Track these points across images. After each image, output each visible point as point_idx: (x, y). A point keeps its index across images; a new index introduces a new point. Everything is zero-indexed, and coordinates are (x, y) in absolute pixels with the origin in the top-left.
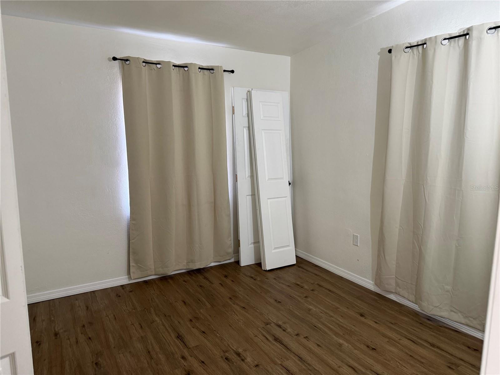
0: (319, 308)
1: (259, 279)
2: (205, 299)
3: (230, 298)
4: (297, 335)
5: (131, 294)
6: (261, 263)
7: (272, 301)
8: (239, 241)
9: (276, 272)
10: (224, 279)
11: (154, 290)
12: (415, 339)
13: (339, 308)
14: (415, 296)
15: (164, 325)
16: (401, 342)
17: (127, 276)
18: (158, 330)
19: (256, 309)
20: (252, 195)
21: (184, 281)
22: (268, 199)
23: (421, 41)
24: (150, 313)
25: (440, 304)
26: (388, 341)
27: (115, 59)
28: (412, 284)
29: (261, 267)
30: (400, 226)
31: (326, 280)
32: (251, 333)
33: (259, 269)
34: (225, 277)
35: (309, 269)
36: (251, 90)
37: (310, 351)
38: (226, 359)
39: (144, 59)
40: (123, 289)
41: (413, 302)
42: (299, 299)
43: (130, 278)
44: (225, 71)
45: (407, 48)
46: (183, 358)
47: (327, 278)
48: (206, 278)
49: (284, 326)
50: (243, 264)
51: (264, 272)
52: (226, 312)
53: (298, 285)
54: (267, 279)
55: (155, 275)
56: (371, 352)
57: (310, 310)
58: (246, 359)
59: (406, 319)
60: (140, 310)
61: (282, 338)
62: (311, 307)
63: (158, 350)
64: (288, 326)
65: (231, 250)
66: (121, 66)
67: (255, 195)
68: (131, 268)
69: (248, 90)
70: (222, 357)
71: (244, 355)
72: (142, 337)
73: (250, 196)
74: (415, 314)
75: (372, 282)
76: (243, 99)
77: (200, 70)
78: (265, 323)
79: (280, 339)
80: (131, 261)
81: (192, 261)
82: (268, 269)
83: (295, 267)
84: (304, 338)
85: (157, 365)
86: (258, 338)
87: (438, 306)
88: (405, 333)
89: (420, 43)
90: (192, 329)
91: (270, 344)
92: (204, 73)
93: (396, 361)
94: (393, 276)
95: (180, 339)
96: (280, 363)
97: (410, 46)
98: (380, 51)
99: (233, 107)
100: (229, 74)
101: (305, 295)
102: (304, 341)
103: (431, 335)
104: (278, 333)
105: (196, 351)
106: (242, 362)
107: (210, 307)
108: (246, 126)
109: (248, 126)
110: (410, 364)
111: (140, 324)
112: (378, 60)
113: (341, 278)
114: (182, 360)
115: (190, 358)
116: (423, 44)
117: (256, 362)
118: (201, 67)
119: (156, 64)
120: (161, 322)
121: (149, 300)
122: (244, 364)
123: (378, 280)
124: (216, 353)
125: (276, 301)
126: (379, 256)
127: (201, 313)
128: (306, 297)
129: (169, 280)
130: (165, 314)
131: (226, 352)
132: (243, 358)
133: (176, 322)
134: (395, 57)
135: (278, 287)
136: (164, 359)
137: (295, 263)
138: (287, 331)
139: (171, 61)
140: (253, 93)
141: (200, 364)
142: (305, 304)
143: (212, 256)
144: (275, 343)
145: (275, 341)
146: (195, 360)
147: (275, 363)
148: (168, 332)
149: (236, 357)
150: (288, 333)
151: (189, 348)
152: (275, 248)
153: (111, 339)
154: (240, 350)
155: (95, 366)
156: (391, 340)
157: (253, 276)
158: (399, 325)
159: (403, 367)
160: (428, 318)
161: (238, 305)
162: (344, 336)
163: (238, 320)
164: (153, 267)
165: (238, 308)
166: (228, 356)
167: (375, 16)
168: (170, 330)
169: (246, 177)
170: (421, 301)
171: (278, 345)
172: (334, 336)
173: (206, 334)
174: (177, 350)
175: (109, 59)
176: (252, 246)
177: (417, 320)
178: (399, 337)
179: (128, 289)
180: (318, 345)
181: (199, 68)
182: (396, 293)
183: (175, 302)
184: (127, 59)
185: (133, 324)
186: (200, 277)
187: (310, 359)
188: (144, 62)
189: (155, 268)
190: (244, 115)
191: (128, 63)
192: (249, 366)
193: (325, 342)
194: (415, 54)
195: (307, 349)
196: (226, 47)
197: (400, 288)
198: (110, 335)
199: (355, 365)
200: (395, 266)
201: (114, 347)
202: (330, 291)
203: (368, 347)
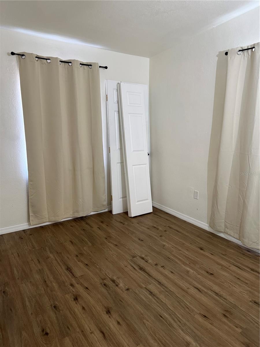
0: (171, 244)
1: (126, 224)
2: (87, 239)
3: (106, 238)
4: (156, 265)
5: (30, 236)
6: (128, 212)
7: (137, 240)
8: (112, 196)
9: (138, 218)
10: (101, 224)
11: (49, 234)
12: (240, 265)
13: (185, 244)
14: (239, 235)
15: (56, 260)
16: (231, 268)
17: (27, 223)
18: (52, 264)
19: (125, 246)
20: (121, 163)
21: (71, 226)
22: (133, 165)
23: (250, 46)
24: (46, 251)
25: (258, 241)
26: (221, 268)
27: (13, 54)
28: (237, 226)
29: (128, 215)
30: (229, 185)
31: (175, 224)
32: (123, 264)
33: (126, 216)
34: (101, 222)
35: (162, 216)
36: (120, 82)
37: (166, 276)
38: (105, 285)
39: (37, 55)
40: (25, 233)
41: (237, 239)
42: (156, 238)
43: (30, 225)
44: (100, 67)
45: (240, 51)
46: (72, 285)
47: (175, 222)
48: (87, 224)
49: (146, 258)
50: (115, 212)
51: (130, 218)
52: (103, 249)
53: (155, 227)
54: (133, 223)
55: (49, 222)
56: (210, 276)
57: (164, 246)
58: (119, 284)
59: (232, 251)
60: (38, 248)
61: (145, 267)
62: (165, 243)
63: (52, 280)
64: (149, 258)
65: (105, 203)
66: (18, 60)
67: (123, 162)
68: (30, 217)
69: (118, 82)
70: (101, 284)
71: (118, 281)
72: (39, 270)
73: (120, 164)
74: (238, 248)
75: (207, 225)
76: (114, 89)
77: (81, 65)
78: (132, 256)
79: (144, 268)
80: (30, 212)
81: (77, 212)
82: (133, 216)
83: (152, 214)
84: (161, 267)
85: (51, 291)
86: (128, 268)
87: (255, 242)
88: (233, 261)
89: (249, 48)
90: (78, 262)
91: (136, 272)
92: (84, 68)
93: (228, 283)
94: (223, 221)
95: (69, 271)
96: (145, 287)
97: (242, 49)
98: (218, 54)
99: (107, 96)
100: (103, 69)
101: (160, 235)
102: (161, 269)
103: (251, 262)
104: (142, 263)
105: (81, 280)
106: (116, 287)
107: (91, 245)
108: (116, 110)
109: (118, 110)
110: (238, 284)
111: (38, 260)
112: (217, 61)
113: (185, 222)
114: (71, 287)
115: (77, 285)
116: (252, 48)
117: (127, 287)
118: (82, 63)
119: (47, 59)
120: (54, 258)
121: (44, 241)
122: (118, 288)
123: (212, 223)
124: (97, 280)
125: (139, 239)
126: (213, 206)
127: (84, 250)
128: (161, 236)
129: (60, 226)
130: (57, 252)
131: (104, 280)
132: (117, 284)
133: (66, 258)
134: (231, 58)
135: (140, 229)
136: (57, 286)
137: (152, 211)
138: (148, 262)
139: (59, 57)
140: (122, 85)
141: (85, 290)
142: (160, 241)
143: (92, 207)
144: (141, 272)
145: (140, 270)
146: (81, 287)
147: (141, 287)
148: (60, 265)
149: (112, 284)
150: (149, 263)
151: (77, 277)
152: (138, 201)
153: (15, 272)
154: (115, 278)
155: (3, 294)
156: (224, 267)
157: (122, 221)
158: (228, 256)
159: (233, 287)
160: (248, 250)
161: (112, 243)
162: (190, 264)
163: (112, 255)
164: (47, 216)
165: (112, 246)
166: (106, 283)
167: (215, 26)
168: (61, 264)
169: (117, 149)
170: (244, 238)
171: (142, 273)
172: (183, 265)
173: (89, 266)
174: (67, 279)
175: (8, 54)
176: (121, 199)
177: (241, 252)
178: (229, 265)
179: (28, 232)
180: (172, 272)
181: (81, 64)
182: (225, 233)
183: (65, 242)
184: (23, 54)
185: (32, 260)
186: (83, 223)
187: (166, 283)
188: (36, 57)
189: (49, 217)
190: (115, 101)
191: (23, 57)
192: (122, 290)
193: (177, 270)
194: (246, 56)
195: (164, 276)
196: (101, 49)
197: (228, 229)
198: (15, 269)
199: (200, 286)
200: (224, 213)
201: (18, 279)
202: (178, 231)
203: (207, 272)
